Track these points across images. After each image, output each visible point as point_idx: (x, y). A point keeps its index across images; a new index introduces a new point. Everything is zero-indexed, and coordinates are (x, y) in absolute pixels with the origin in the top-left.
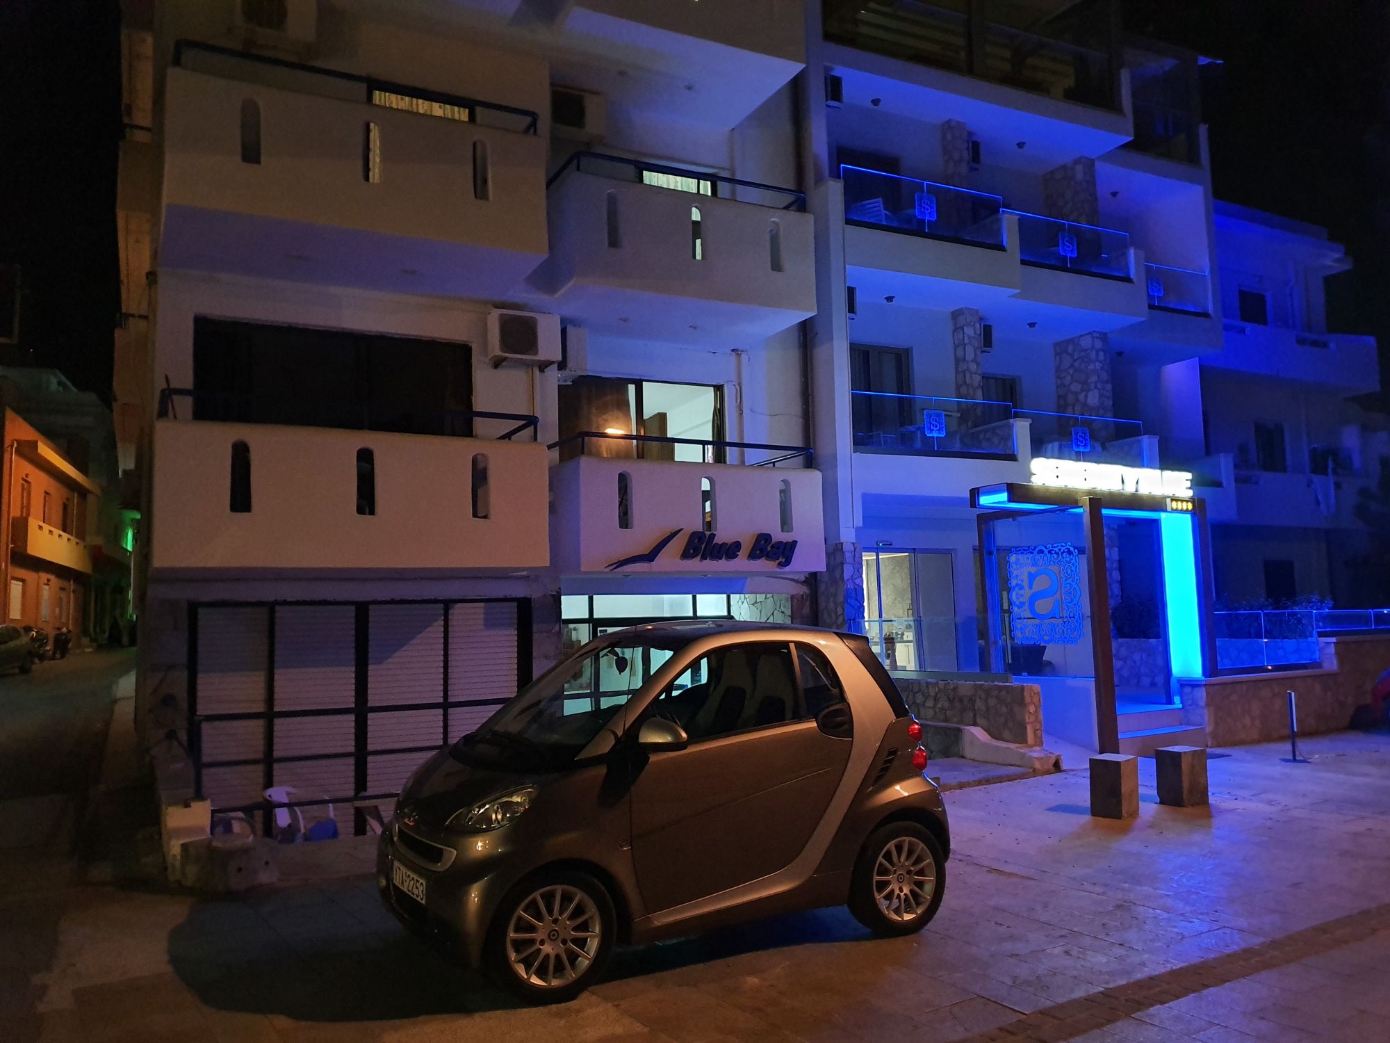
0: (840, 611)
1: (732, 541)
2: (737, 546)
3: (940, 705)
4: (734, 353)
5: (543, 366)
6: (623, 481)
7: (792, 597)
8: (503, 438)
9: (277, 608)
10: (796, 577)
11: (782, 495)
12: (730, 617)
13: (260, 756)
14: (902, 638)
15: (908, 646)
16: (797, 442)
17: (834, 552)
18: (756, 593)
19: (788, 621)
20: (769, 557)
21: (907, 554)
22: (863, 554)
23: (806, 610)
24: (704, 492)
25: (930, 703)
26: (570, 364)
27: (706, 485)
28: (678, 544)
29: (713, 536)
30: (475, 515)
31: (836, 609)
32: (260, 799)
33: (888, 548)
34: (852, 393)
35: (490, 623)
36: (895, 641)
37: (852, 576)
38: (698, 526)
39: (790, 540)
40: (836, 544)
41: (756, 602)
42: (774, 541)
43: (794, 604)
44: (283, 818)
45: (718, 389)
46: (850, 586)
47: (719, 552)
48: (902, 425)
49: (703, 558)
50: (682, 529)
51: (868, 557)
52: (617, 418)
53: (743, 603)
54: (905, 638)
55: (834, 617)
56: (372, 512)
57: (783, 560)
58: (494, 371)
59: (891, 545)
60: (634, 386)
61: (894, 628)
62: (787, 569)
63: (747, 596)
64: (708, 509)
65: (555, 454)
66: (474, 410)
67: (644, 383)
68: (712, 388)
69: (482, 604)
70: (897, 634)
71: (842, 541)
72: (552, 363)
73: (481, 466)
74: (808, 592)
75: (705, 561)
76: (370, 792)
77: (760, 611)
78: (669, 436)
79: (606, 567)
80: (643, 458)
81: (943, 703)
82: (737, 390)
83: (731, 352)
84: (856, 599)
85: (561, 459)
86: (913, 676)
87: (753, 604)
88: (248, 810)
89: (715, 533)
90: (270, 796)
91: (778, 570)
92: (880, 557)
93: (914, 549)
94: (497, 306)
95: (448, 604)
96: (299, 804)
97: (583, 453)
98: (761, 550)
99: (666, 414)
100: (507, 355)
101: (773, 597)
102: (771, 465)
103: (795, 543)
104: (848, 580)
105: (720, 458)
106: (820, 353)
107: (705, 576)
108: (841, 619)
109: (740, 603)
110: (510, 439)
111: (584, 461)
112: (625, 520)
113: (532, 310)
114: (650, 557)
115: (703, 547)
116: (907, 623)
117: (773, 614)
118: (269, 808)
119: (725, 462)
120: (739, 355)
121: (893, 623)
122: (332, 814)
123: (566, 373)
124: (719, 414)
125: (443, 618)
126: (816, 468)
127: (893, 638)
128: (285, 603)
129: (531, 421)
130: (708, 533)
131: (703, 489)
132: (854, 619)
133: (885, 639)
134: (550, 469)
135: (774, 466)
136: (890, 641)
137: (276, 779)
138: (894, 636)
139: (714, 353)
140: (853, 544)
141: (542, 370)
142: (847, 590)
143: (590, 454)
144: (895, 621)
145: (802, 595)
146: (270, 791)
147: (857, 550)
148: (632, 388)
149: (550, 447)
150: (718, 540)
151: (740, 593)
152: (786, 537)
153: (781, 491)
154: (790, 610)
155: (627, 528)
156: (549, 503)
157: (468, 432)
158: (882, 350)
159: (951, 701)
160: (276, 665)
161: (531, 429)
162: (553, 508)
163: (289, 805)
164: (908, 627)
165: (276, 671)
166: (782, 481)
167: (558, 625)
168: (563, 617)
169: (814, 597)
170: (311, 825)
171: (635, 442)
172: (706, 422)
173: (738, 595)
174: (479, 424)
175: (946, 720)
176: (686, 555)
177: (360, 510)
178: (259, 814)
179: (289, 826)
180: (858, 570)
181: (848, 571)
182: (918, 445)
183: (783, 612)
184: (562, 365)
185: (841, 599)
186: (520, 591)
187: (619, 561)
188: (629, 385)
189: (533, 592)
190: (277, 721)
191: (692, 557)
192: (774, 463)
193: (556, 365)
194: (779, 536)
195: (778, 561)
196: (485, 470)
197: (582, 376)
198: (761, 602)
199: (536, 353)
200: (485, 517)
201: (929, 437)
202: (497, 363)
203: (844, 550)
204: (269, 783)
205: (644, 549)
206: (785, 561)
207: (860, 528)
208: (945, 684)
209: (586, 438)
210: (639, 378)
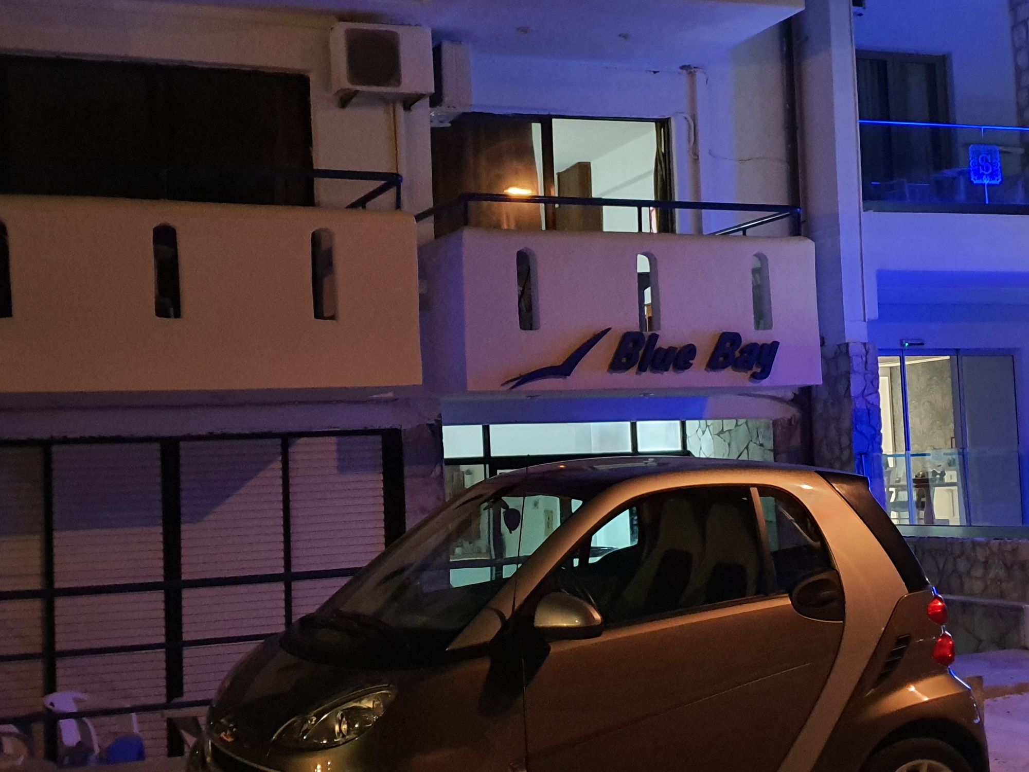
0: (845, 441)
1: (682, 346)
2: (690, 351)
3: (992, 575)
4: (685, 71)
5: (409, 102)
6: (524, 260)
7: (775, 423)
8: (354, 206)
9: (55, 448)
10: (780, 394)
11: (757, 276)
12: (685, 452)
13: (38, 649)
14: (942, 479)
15: (952, 491)
16: (779, 197)
17: (835, 358)
18: (723, 418)
19: (770, 457)
20: (740, 365)
21: (948, 357)
22: (879, 358)
23: (796, 441)
24: (640, 275)
25: (978, 572)
26: (447, 99)
27: (643, 265)
28: (604, 351)
29: (655, 337)
30: (319, 314)
31: (840, 439)
32: (40, 709)
33: (918, 349)
34: (861, 124)
35: (345, 464)
36: (930, 483)
37: (864, 391)
38: (633, 325)
39: (769, 342)
40: (839, 346)
41: (722, 432)
42: (744, 342)
43: (778, 432)
44: (70, 733)
45: (663, 125)
46: (860, 405)
47: (663, 361)
48: (938, 167)
49: (642, 369)
50: (609, 329)
51: (887, 364)
52: (516, 172)
53: (704, 432)
54: (947, 479)
55: (837, 451)
56: (178, 315)
57: (759, 370)
58: (342, 110)
59: (922, 344)
60: (539, 125)
61: (929, 466)
62: (765, 382)
63: (709, 422)
64: (648, 300)
65: (428, 226)
66: (315, 167)
67: (554, 120)
68: (653, 125)
69: (334, 439)
70: (934, 473)
71: (847, 341)
72: (419, 97)
73: (324, 246)
74: (798, 415)
75: (644, 374)
76: (186, 698)
77: (729, 444)
78: (594, 195)
79: (502, 385)
80: (555, 229)
81: (997, 571)
82: (689, 125)
83: (680, 70)
84: (869, 424)
85: (438, 234)
86: (957, 533)
87: (718, 435)
88: (23, 723)
89: (657, 333)
90: (52, 704)
91: (751, 384)
92: (907, 363)
93: (957, 350)
94: (342, 19)
95: (287, 439)
96: (92, 714)
97: (466, 223)
98: (726, 357)
99: (590, 163)
100: (358, 88)
101: (746, 423)
102: (741, 233)
103: (775, 345)
104: (857, 397)
105: (666, 225)
106: (812, 66)
107: (645, 395)
108: (846, 454)
109: (700, 432)
110: (364, 207)
111: (469, 237)
112: (528, 319)
113: (392, 22)
114: (565, 369)
115: (641, 352)
116: (950, 457)
117: (747, 448)
118: (52, 719)
119: (673, 231)
120: (692, 74)
121: (927, 457)
122: (136, 730)
123: (442, 110)
124: (664, 161)
125: (280, 458)
126: (808, 236)
127: (927, 481)
128: (65, 441)
129: (392, 180)
130: (647, 333)
131: (639, 270)
132: (866, 454)
133: (915, 481)
134: (420, 249)
135: (744, 234)
136: (923, 484)
137: (60, 681)
138: (930, 476)
139: (655, 72)
140: (865, 344)
141: (408, 107)
142: (856, 411)
143: (478, 225)
144: (929, 455)
145: (790, 420)
146: (51, 698)
147: (871, 351)
148: (536, 128)
149: (419, 218)
150: (662, 343)
151: (699, 418)
152: (762, 337)
153: (755, 271)
154: (772, 442)
155: (531, 329)
156: (421, 296)
157: (308, 200)
158: (906, 60)
159: (1009, 568)
160: (55, 526)
161: (392, 192)
162: (425, 303)
163: (77, 716)
164: (950, 464)
165: (56, 534)
166: (755, 255)
167: (438, 469)
168: (446, 456)
169: (807, 422)
170: (107, 744)
171: (542, 205)
172: (645, 175)
173: (697, 422)
174: (322, 187)
175: (1002, 596)
176: (617, 364)
177: (161, 312)
178: (38, 729)
179: (79, 744)
180: (872, 383)
181: (856, 385)
182: (961, 197)
183: (761, 445)
184: (436, 100)
185: (846, 423)
186: (384, 419)
187: (521, 376)
188: (533, 124)
189: (405, 421)
190: (59, 602)
191: (626, 367)
192: (744, 230)
193: (428, 99)
194: (751, 335)
195: (750, 373)
196: (329, 253)
197: (464, 114)
198: (729, 431)
199: (398, 83)
200: (332, 318)
201: (977, 185)
202: (345, 100)
203: (851, 354)
204: (51, 686)
205: (556, 358)
206: (762, 371)
207: (873, 321)
208: (1000, 543)
209: (472, 204)
210: (546, 113)
